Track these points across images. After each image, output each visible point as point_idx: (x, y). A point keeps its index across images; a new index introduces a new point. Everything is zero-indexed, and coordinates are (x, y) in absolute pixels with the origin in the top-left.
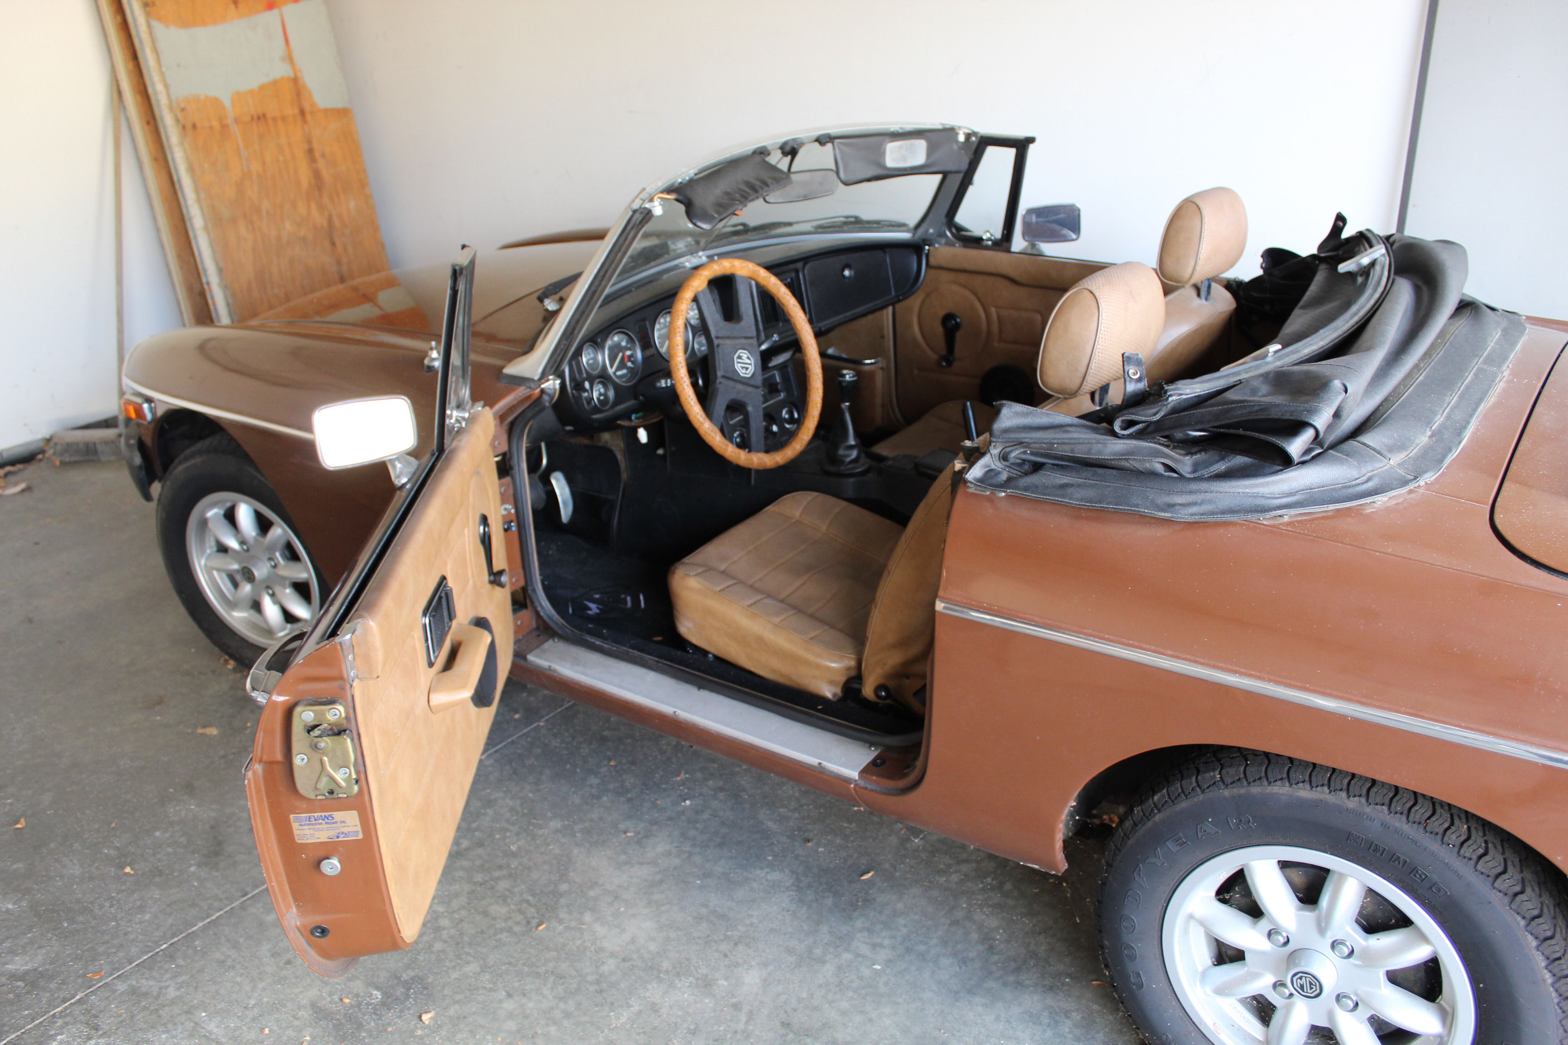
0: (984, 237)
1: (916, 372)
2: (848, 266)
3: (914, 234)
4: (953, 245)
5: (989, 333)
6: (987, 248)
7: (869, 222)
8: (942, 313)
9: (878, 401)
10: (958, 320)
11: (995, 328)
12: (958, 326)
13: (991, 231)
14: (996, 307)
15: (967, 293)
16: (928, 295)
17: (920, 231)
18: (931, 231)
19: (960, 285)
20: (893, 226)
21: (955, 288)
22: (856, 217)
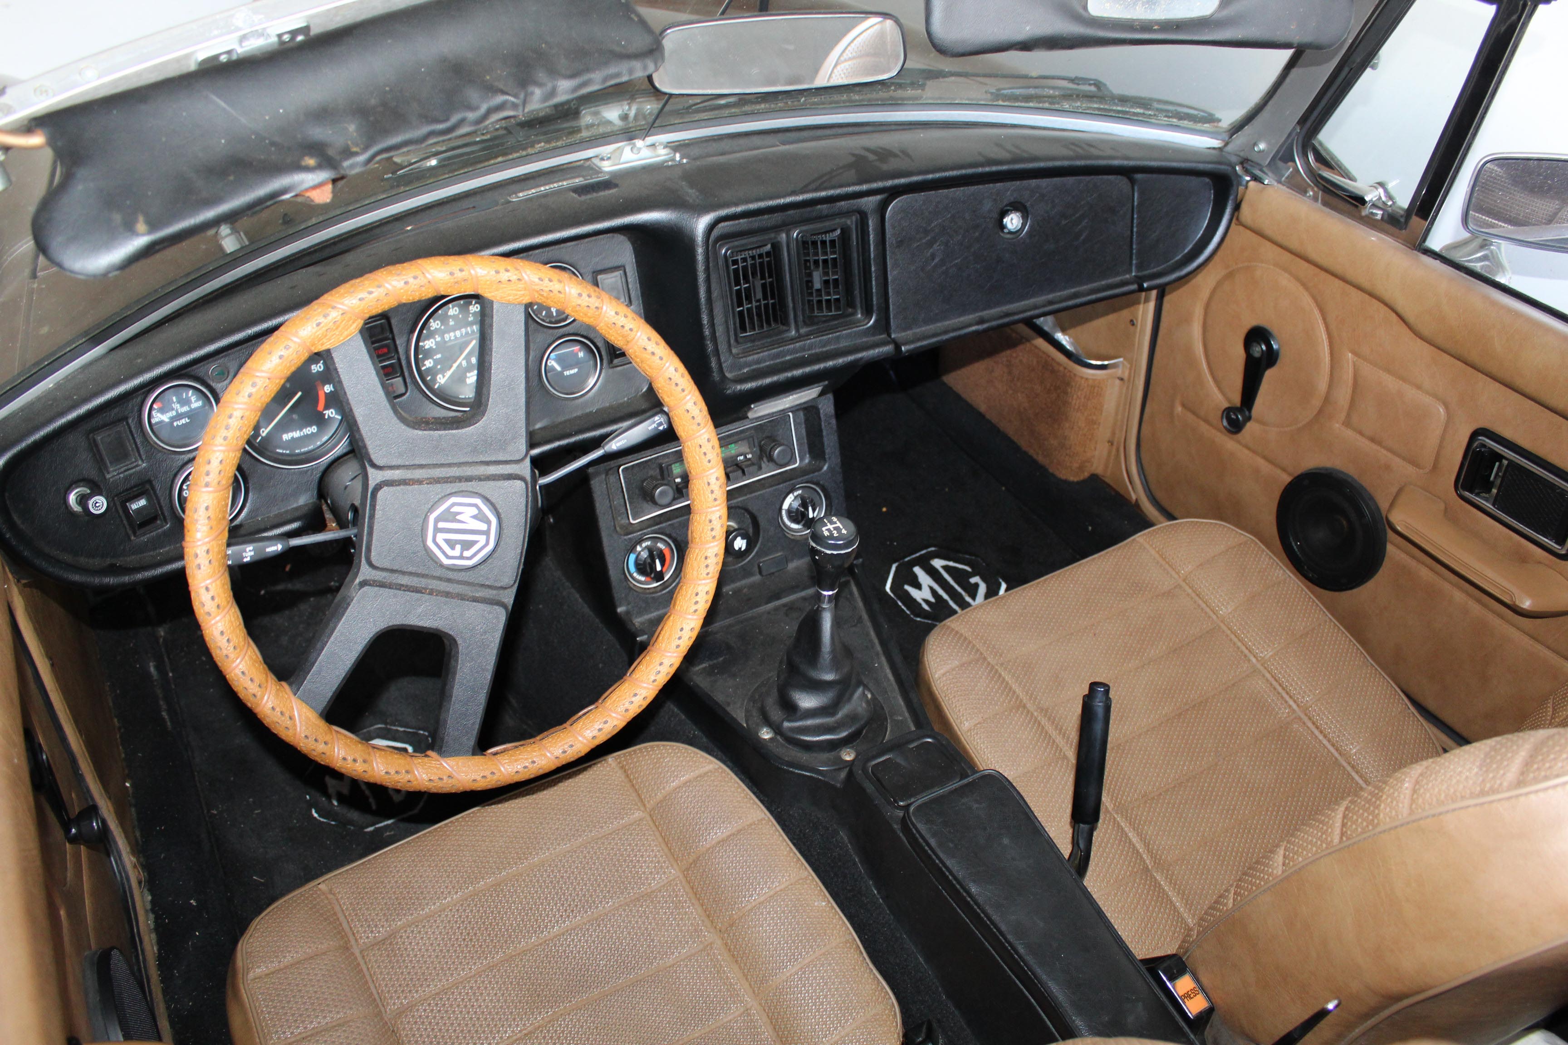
0: (1370, 197)
1: (1179, 409)
2: (1017, 206)
3: (1226, 144)
4: (1302, 190)
5: (1327, 399)
6: (1369, 222)
7: (1124, 100)
8: (1249, 322)
9: (1103, 432)
10: (1275, 347)
11: (1343, 395)
12: (1271, 358)
13: (1390, 186)
14: (1355, 353)
15: (1307, 301)
16: (1230, 276)
17: (1240, 139)
18: (1262, 146)
19: (1298, 279)
20: (1181, 117)
21: (1285, 280)
22: (1098, 84)
